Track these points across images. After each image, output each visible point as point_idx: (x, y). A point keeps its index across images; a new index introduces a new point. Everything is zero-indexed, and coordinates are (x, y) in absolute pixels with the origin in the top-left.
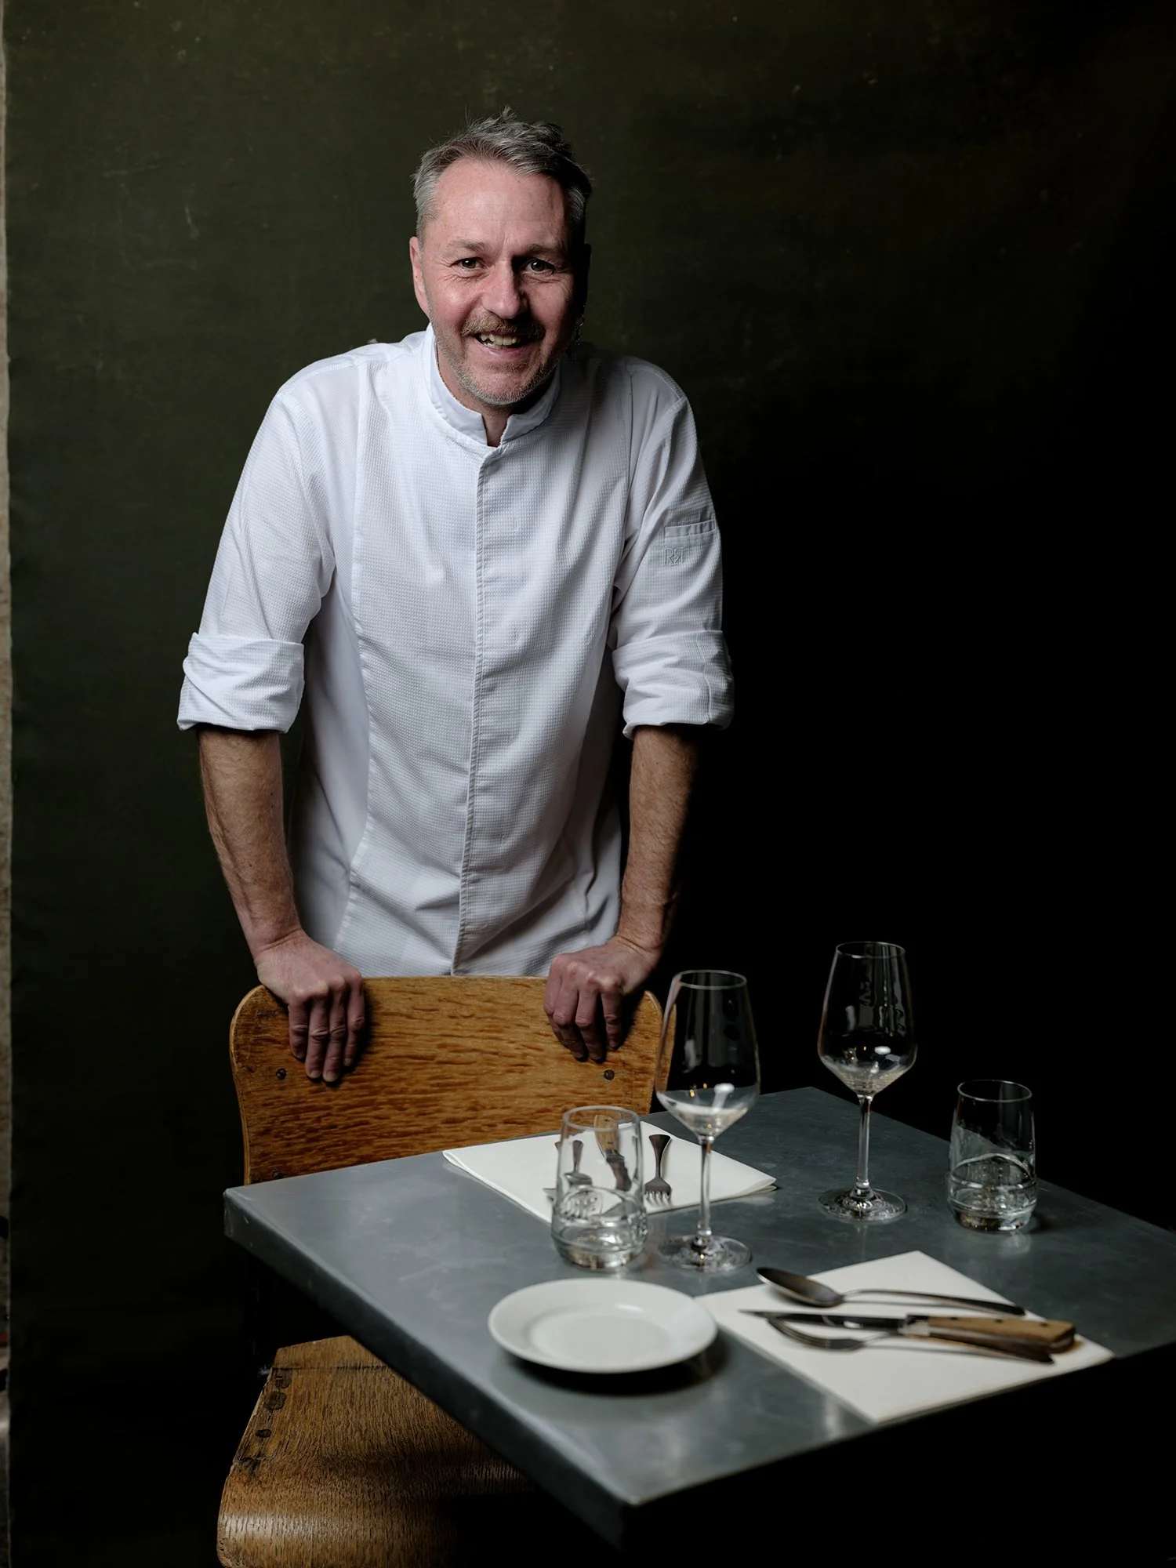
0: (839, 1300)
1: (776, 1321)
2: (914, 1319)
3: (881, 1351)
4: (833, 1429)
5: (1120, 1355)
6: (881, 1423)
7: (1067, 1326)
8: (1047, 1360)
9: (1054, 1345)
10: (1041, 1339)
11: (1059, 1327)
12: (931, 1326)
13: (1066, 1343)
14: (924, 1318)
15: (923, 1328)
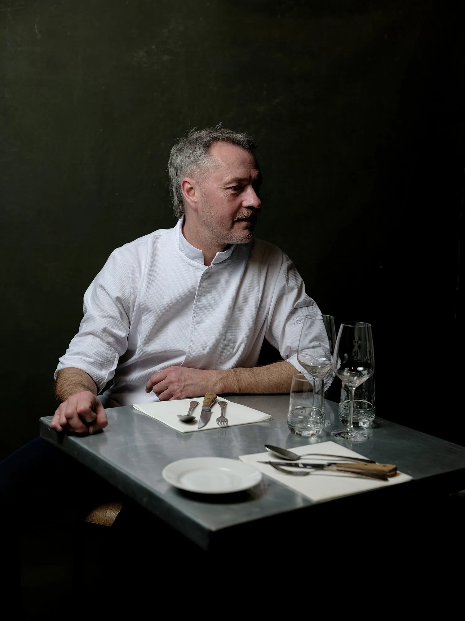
0: (299, 458)
1: (275, 465)
2: (330, 465)
3: (317, 476)
4: (300, 504)
5: (416, 478)
6: (317, 502)
7: (394, 466)
8: (385, 479)
9: (388, 474)
10: (383, 471)
11: (390, 467)
12: (337, 467)
13: (393, 473)
14: (335, 464)
15: (334, 468)
